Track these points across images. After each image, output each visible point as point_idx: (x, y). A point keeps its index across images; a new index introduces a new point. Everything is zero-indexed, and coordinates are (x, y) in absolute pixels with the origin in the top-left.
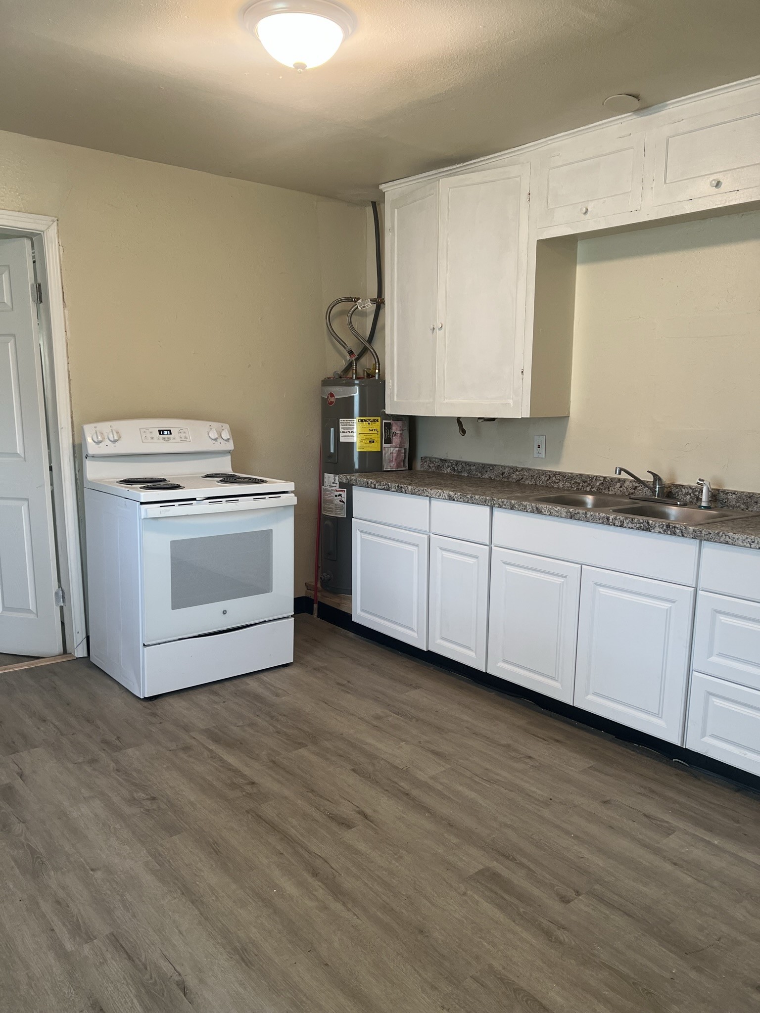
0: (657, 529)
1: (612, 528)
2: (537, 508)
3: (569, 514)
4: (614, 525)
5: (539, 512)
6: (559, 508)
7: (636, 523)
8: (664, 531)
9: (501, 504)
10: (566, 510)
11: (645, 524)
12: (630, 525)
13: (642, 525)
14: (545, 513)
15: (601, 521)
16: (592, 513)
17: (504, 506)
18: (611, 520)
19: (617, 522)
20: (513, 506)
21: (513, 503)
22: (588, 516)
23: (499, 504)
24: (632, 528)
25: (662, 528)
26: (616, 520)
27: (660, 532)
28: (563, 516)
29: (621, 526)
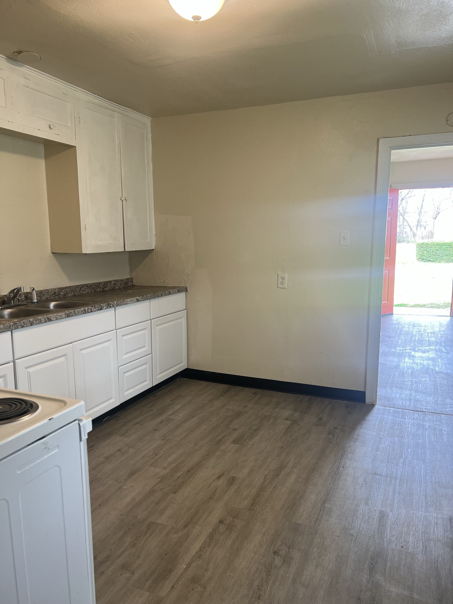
0: (105, 307)
1: (88, 314)
2: (48, 318)
3: (66, 315)
4: (88, 313)
5: (50, 320)
6: (60, 313)
7: (97, 308)
8: (107, 307)
9: (23, 325)
10: (64, 313)
11: (100, 306)
12: (95, 310)
13: (99, 308)
14: (53, 320)
15: (82, 313)
16: (77, 310)
17: (25, 325)
18: (86, 310)
19: (89, 310)
20: (32, 323)
21: (32, 320)
22: (76, 312)
23: (21, 325)
24: (95, 311)
25: (106, 306)
26: (88, 309)
27: (106, 309)
28: (64, 317)
29: (91, 312)
